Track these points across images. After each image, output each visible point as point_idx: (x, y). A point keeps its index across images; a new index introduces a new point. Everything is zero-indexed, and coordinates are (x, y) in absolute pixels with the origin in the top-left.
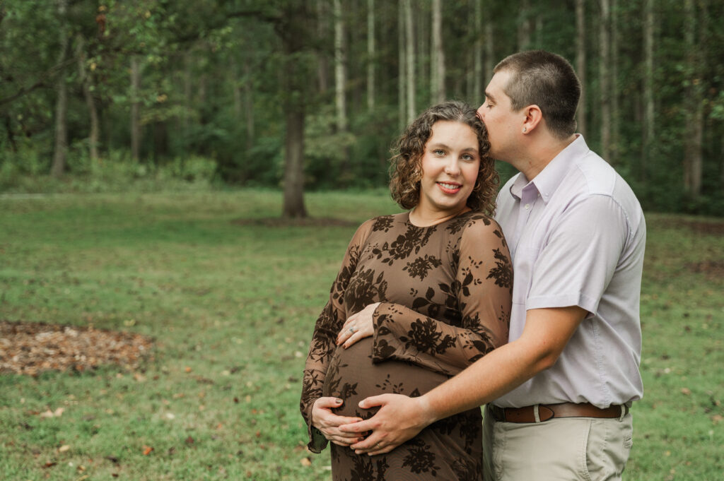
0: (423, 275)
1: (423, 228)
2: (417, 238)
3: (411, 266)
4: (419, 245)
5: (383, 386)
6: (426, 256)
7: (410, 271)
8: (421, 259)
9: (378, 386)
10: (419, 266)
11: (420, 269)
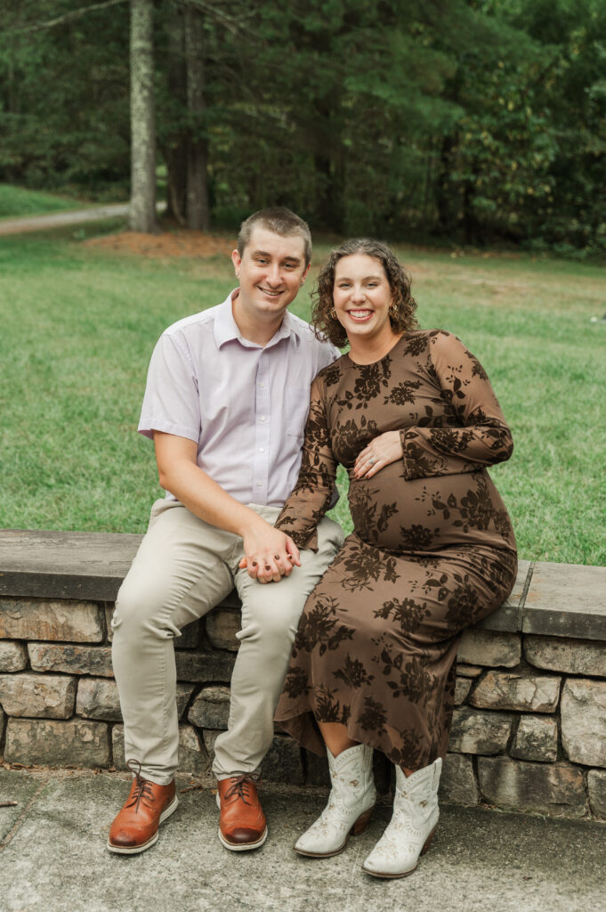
0: (411, 399)
1: (376, 364)
2: (376, 374)
3: (391, 397)
4: (384, 378)
5: (422, 498)
6: (400, 384)
7: (393, 402)
8: (396, 389)
9: (417, 499)
10: (400, 395)
11: (402, 395)
